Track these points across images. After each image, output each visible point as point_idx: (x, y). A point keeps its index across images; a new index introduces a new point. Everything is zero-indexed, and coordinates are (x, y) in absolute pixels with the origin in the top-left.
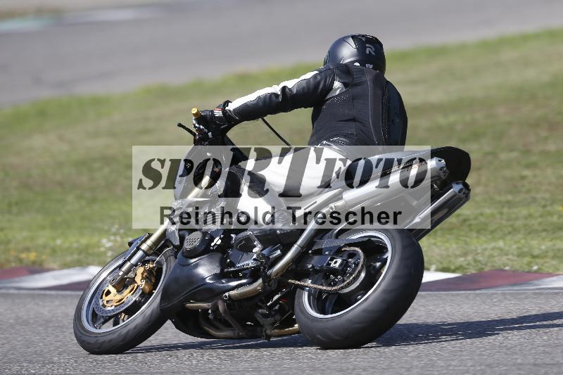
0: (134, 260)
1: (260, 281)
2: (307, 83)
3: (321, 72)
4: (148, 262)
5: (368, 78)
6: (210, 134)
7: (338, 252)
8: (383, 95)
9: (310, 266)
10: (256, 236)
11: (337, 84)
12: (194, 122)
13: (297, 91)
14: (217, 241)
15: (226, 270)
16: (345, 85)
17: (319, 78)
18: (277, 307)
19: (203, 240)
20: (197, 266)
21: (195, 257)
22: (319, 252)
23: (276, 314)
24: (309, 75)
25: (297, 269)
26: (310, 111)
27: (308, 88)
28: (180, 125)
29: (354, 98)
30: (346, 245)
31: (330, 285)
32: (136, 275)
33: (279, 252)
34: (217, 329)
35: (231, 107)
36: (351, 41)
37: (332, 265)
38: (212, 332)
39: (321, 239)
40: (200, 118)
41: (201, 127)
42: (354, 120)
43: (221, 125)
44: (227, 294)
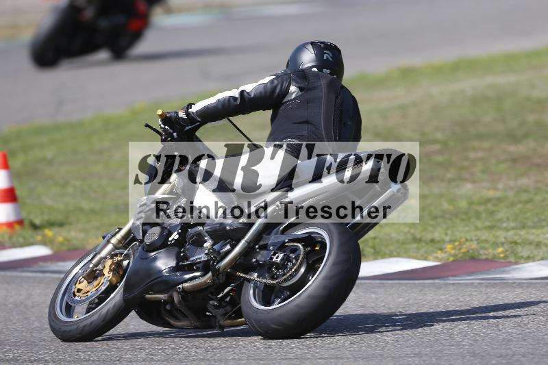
0: (103, 254)
1: (210, 274)
2: (264, 87)
3: (278, 77)
4: (116, 255)
5: (323, 83)
6: (175, 134)
7: (282, 247)
8: (337, 98)
9: (254, 260)
10: (207, 232)
11: (293, 88)
12: (160, 123)
13: (255, 95)
14: (175, 236)
15: (181, 263)
16: (301, 89)
17: (276, 82)
18: (228, 299)
19: (161, 235)
20: (155, 259)
21: (153, 251)
22: (264, 247)
23: (226, 305)
24: (267, 80)
25: (245, 263)
26: (269, 113)
27: (266, 92)
28: (147, 126)
29: (308, 102)
30: (290, 241)
31: (273, 278)
32: (104, 267)
33: (228, 247)
34: (177, 319)
35: (194, 109)
36: (310, 47)
37: (274, 259)
38: (172, 322)
39: (269, 234)
40: (166, 119)
41: (167, 127)
42: (307, 122)
43: (185, 126)
44: (180, 286)
